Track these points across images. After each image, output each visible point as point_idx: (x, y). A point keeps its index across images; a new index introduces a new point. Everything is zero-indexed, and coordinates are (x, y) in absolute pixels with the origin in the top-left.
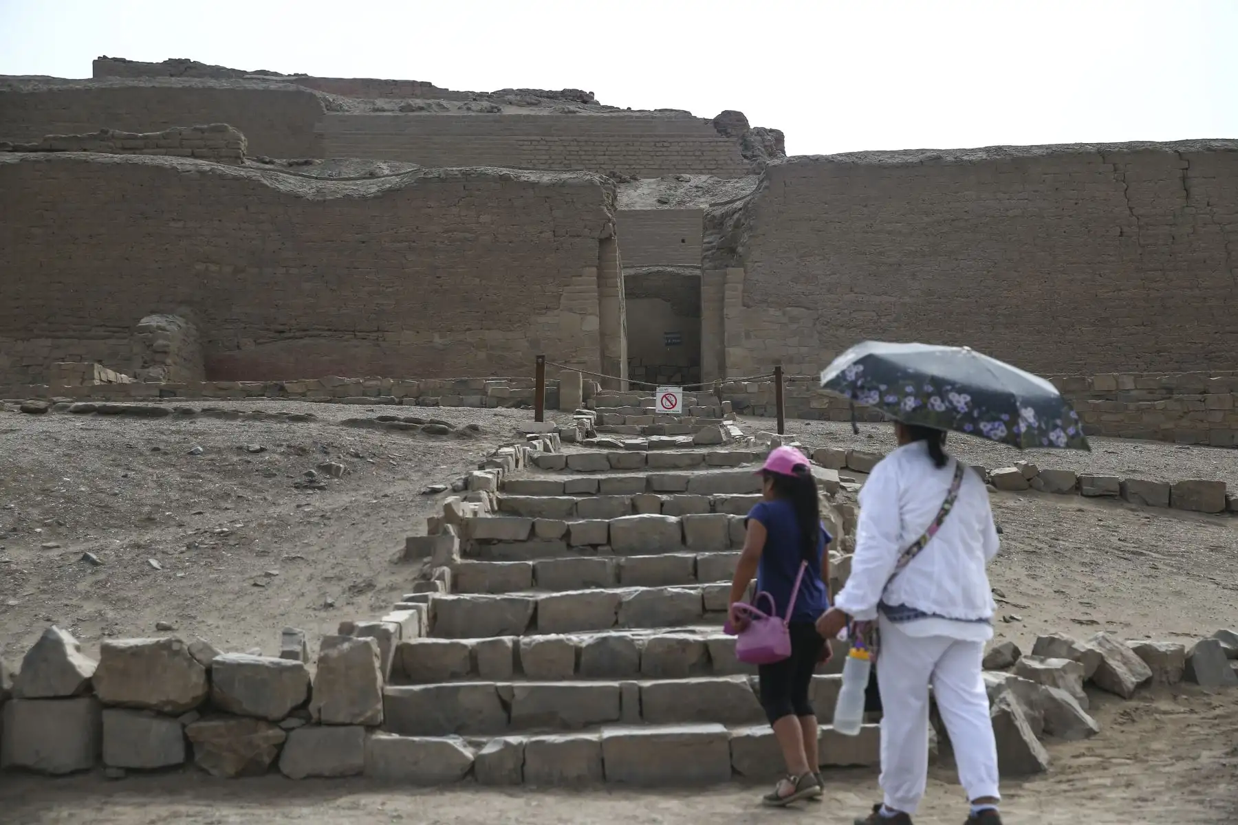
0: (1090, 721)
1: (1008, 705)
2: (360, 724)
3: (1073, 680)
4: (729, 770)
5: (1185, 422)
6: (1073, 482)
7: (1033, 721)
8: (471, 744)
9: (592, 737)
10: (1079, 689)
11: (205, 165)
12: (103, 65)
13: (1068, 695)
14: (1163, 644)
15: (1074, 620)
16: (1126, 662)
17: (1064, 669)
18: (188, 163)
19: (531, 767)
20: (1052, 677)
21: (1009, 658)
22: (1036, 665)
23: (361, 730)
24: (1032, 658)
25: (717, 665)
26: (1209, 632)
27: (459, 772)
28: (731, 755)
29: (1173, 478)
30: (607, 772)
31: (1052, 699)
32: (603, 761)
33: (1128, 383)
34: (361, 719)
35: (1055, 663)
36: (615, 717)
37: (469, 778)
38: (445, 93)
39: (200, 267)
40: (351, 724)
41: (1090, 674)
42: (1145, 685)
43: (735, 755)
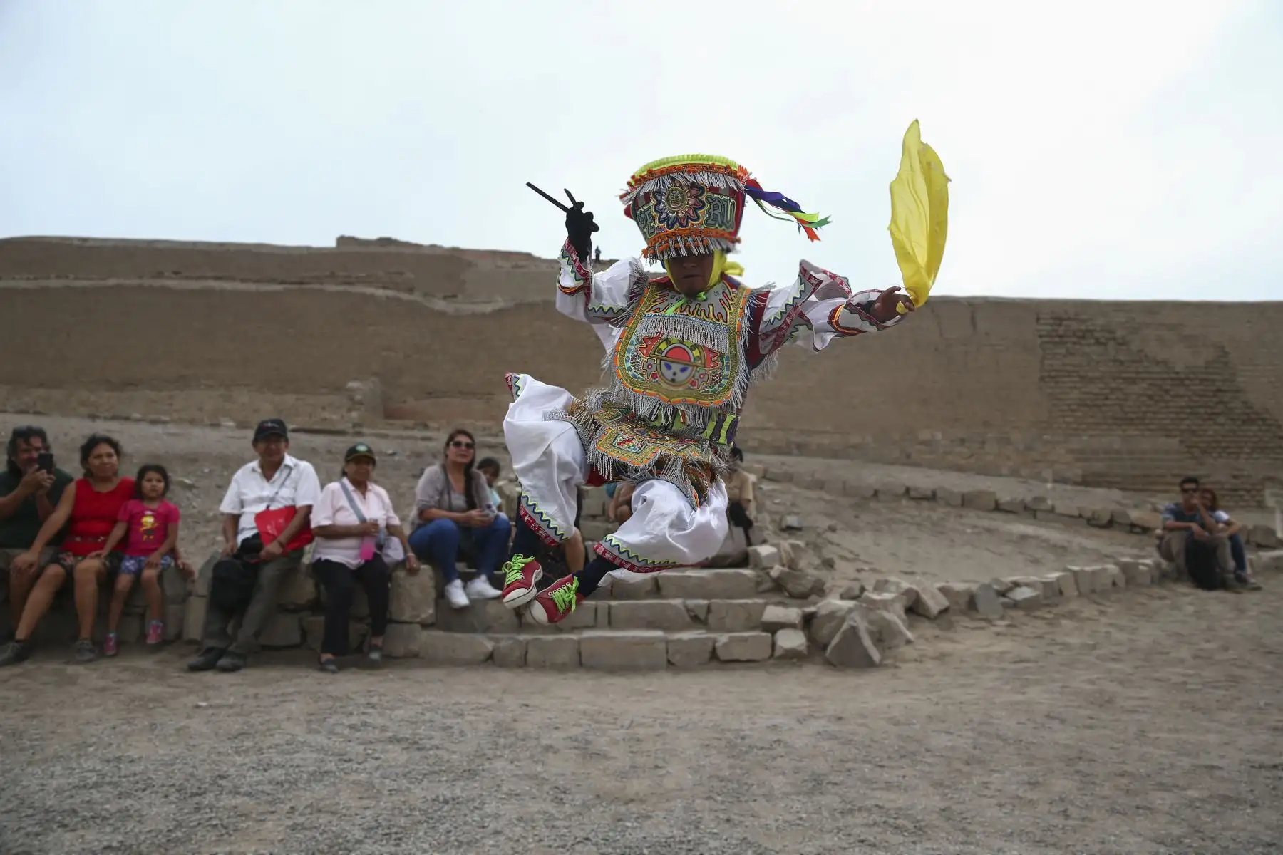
0: (909, 635)
1: (855, 621)
2: (418, 623)
3: (899, 608)
4: (665, 662)
5: (972, 460)
6: (872, 492)
7: (871, 634)
8: (491, 639)
9: (574, 637)
10: (902, 613)
11: (390, 293)
12: (342, 240)
13: (896, 616)
14: (959, 586)
15: (901, 572)
16: (933, 597)
17: (893, 601)
18: (380, 292)
19: (530, 656)
20: (885, 605)
21: (857, 592)
22: (875, 597)
23: (418, 627)
24: (873, 592)
25: (664, 592)
26: (986, 580)
27: (482, 657)
28: (667, 652)
29: (965, 490)
30: (583, 661)
31: (883, 619)
32: (580, 654)
33: (939, 436)
34: (418, 620)
35: (887, 596)
36: (591, 622)
37: (490, 662)
38: (539, 259)
39: (384, 353)
40: (411, 623)
41: (910, 604)
42: (945, 611)
43: (670, 651)
